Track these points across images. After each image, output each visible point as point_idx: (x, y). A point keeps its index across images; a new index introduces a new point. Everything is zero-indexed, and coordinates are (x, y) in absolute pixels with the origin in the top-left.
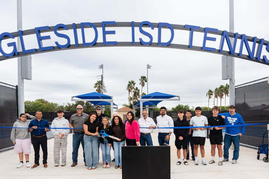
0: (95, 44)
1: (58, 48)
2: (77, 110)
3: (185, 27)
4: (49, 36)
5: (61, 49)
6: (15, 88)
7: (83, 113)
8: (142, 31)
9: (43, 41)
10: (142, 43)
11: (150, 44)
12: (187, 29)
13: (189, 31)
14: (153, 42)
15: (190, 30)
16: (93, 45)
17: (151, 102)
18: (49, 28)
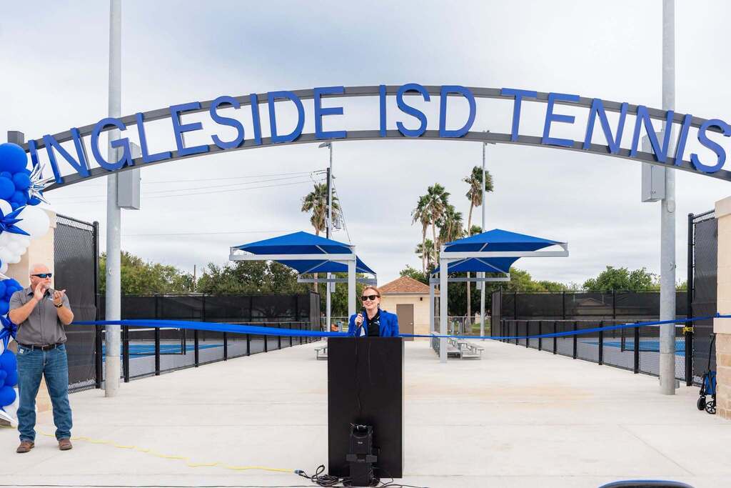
0: (297, 137)
1: (217, 148)
3: (502, 94)
4: (200, 123)
5: (221, 148)
6: (91, 229)
8: (402, 106)
9: (185, 134)
10: (402, 133)
11: (422, 134)
12: (508, 97)
13: (512, 101)
14: (427, 129)
15: (515, 98)
16: (295, 141)
18: (200, 106)
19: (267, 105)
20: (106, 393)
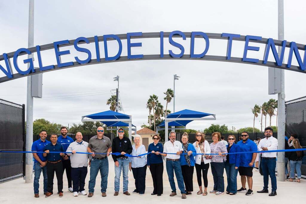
0: (118, 58)
1: (78, 64)
2: (98, 132)
3: (222, 36)
4: (69, 51)
5: (80, 64)
6: (21, 107)
7: (104, 136)
8: (171, 42)
9: (61, 56)
10: (171, 56)
11: (182, 56)
12: (224, 38)
13: (227, 41)
14: (184, 54)
15: (229, 38)
16: (117, 60)
17: (178, 122)
18: (69, 42)
19: (103, 42)
20: (26, 181)
